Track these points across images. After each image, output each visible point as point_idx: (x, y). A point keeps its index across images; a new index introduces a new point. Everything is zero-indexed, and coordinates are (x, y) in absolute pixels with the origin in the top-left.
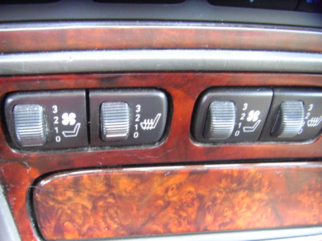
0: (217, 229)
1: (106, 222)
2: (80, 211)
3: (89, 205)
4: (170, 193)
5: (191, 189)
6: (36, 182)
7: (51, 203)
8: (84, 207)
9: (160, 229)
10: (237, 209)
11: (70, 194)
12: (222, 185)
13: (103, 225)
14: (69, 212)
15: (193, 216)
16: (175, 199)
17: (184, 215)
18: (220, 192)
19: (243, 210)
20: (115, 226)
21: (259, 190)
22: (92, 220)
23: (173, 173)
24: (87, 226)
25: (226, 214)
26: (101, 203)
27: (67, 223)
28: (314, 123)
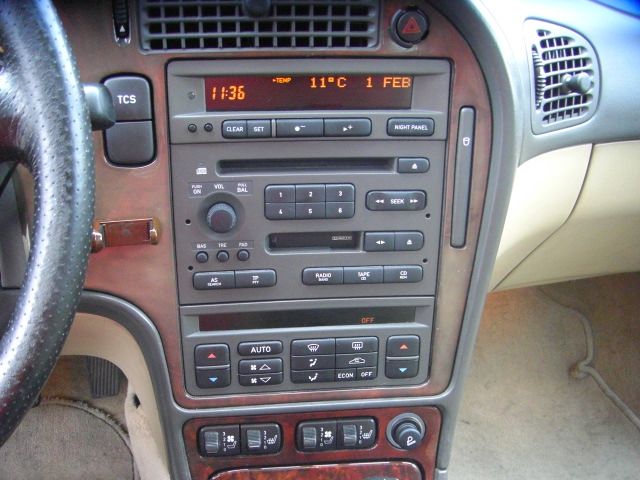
28: (367, 436)
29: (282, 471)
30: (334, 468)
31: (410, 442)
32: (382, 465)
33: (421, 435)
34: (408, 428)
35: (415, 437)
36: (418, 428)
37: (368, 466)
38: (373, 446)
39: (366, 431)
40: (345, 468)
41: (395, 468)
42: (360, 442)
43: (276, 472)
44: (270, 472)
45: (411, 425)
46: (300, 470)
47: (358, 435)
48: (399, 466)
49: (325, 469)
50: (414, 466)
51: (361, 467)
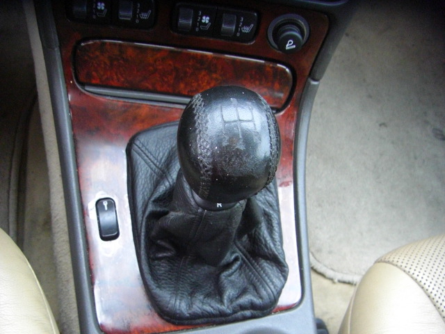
0: (186, 93)
1: (117, 75)
2: (103, 66)
3: (108, 63)
4: (157, 63)
5: (171, 62)
6: (79, 43)
7: (86, 58)
8: (105, 63)
9: (150, 87)
10: (200, 82)
11: (98, 53)
12: (190, 64)
13: (115, 77)
14: (96, 65)
15: (172, 82)
16: (160, 67)
17: (166, 80)
18: (189, 69)
19: (205, 84)
20: (122, 79)
21: (215, 72)
22: (109, 73)
23: (159, 50)
24: (106, 76)
25: (193, 84)
26: (115, 63)
27: (94, 73)
28: (246, 30)
29: (153, 49)
30: (206, 56)
31: (290, 46)
32: (256, 63)
33: (303, 41)
34: (291, 30)
35: (296, 41)
36: (302, 33)
37: (241, 62)
38: (250, 41)
39: (246, 24)
40: (218, 59)
41: (268, 69)
42: (238, 34)
43: (147, 48)
44: (141, 48)
45: (295, 28)
46: (171, 51)
47: (237, 27)
48: (273, 67)
49: (197, 54)
50: (287, 70)
51: (234, 61)
